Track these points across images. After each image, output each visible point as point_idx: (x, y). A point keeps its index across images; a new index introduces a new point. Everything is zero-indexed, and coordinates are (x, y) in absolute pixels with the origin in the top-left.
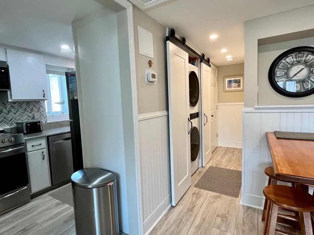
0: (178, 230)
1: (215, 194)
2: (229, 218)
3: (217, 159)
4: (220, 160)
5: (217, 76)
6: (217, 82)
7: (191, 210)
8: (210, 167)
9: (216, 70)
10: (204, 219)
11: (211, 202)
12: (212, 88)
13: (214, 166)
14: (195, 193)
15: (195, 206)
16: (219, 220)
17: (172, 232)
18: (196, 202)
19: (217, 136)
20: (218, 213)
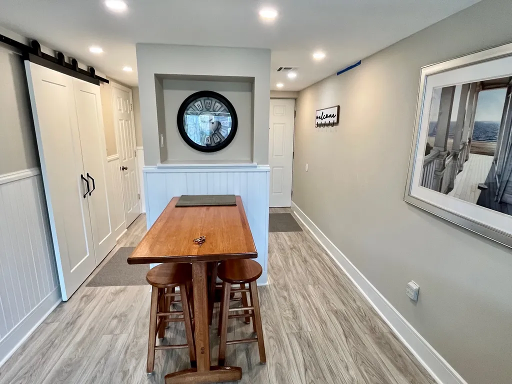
0: (43, 360)
1: (118, 287)
2: (129, 316)
3: (135, 234)
4: (140, 235)
5: (131, 103)
6: (132, 112)
7: (72, 323)
8: (121, 248)
9: (129, 93)
10: (92, 329)
11: (110, 301)
12: (122, 124)
13: (128, 246)
14: (85, 296)
15: (81, 315)
16: (115, 321)
17: (31, 367)
18: (83, 309)
19: (139, 198)
20: (116, 313)
